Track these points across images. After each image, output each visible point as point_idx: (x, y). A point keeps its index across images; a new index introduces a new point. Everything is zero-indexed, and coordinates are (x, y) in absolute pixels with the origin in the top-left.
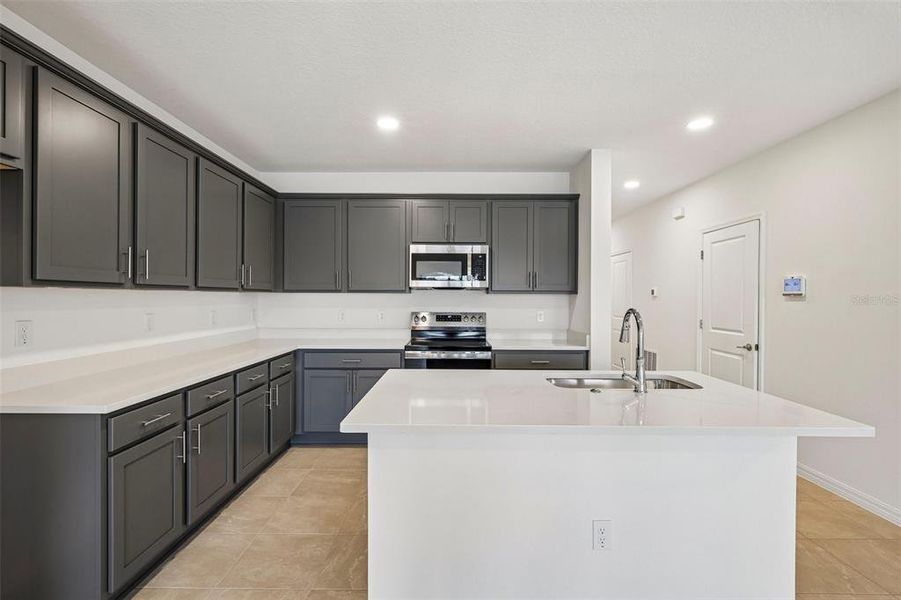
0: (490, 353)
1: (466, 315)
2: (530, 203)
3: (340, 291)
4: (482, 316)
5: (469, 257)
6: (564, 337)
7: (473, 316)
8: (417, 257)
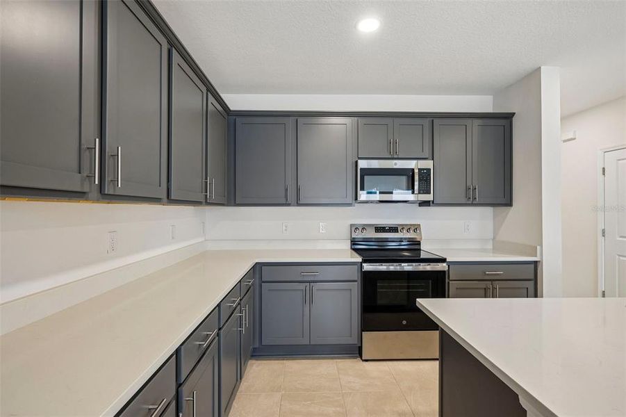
0: (445, 264)
1: (403, 227)
2: (468, 122)
3: (289, 205)
4: (416, 228)
5: (416, 171)
6: (490, 246)
7: (409, 228)
8: (367, 172)
